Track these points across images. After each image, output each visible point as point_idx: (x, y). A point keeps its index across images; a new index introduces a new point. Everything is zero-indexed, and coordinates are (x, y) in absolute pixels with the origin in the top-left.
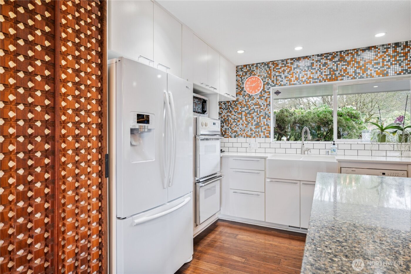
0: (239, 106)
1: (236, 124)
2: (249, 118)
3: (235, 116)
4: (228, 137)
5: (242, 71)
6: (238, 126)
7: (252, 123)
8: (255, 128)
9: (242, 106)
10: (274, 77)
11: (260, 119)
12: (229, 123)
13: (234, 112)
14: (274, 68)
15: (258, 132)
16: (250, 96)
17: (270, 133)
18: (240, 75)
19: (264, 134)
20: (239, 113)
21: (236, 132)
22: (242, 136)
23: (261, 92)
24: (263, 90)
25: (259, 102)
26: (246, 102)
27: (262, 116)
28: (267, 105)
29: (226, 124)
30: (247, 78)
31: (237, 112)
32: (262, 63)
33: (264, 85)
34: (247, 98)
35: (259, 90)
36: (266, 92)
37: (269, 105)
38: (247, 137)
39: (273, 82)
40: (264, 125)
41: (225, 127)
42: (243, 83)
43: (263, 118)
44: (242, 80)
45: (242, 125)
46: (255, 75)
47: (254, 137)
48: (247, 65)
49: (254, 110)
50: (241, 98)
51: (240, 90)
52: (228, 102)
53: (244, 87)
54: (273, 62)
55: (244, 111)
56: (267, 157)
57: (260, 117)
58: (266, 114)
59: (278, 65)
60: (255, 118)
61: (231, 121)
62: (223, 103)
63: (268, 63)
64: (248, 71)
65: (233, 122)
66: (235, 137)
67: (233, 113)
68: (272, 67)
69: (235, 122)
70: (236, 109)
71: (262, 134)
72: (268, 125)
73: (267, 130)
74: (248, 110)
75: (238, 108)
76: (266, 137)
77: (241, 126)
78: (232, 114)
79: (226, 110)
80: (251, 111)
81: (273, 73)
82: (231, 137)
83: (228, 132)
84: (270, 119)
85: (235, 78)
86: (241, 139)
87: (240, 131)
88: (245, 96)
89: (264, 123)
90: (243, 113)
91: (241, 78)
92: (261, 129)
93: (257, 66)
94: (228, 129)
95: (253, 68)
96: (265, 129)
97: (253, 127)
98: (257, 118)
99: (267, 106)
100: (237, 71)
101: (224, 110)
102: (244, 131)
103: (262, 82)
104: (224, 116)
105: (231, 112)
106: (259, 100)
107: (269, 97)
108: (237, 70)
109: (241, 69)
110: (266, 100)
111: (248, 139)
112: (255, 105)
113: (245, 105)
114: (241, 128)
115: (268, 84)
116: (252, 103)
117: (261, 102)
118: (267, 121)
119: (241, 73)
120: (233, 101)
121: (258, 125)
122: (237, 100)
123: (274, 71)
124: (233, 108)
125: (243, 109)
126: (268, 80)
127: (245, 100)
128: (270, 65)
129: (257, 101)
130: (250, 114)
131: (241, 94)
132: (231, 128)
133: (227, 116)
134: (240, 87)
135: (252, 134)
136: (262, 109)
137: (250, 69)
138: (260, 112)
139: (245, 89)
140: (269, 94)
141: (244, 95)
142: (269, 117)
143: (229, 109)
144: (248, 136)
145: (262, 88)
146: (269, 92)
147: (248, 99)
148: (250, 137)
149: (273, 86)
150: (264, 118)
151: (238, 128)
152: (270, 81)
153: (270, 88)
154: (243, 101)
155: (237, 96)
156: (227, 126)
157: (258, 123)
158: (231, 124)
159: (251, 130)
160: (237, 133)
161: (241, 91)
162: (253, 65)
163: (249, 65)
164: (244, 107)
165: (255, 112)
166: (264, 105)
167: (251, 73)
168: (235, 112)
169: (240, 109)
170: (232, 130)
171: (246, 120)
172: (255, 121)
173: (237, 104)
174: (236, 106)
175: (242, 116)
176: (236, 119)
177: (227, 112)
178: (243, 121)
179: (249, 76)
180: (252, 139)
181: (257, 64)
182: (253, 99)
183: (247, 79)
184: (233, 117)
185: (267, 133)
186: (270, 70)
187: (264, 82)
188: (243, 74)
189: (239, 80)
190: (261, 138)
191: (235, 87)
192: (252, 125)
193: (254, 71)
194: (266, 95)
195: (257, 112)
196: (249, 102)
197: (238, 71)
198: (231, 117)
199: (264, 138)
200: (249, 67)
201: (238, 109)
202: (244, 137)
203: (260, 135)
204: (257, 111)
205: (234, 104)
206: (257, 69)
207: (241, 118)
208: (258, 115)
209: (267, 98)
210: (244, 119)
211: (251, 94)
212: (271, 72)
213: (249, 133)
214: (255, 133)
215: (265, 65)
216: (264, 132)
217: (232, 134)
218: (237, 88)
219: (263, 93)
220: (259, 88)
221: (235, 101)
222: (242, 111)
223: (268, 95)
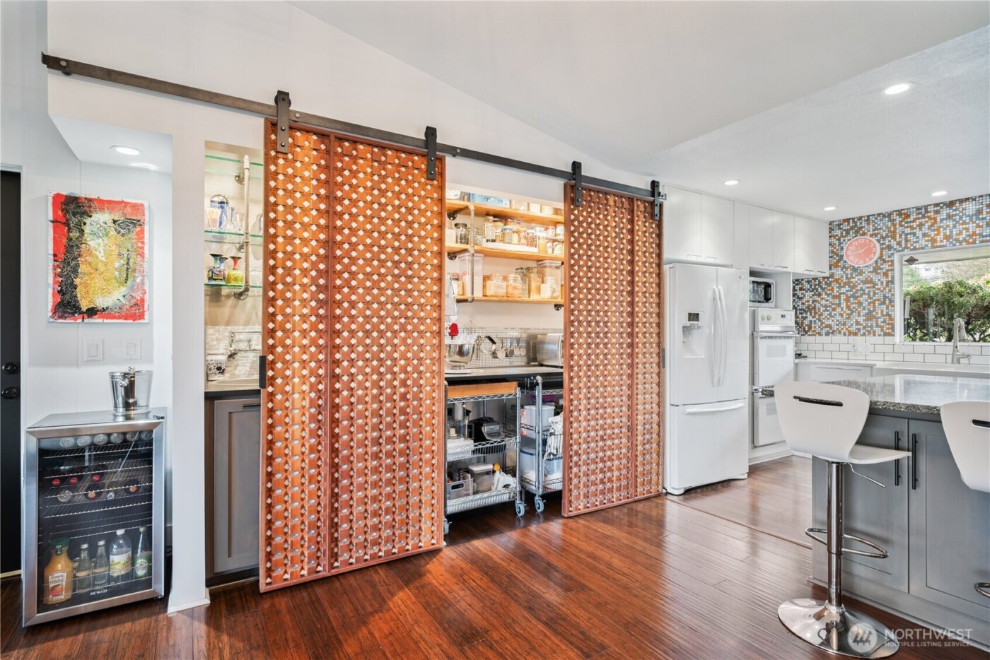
0: (835, 285)
1: (830, 315)
2: (853, 303)
3: (827, 301)
4: (814, 335)
5: (840, 228)
6: (833, 317)
7: (859, 313)
8: (864, 320)
9: (840, 284)
10: (901, 236)
11: (874, 306)
12: (815, 313)
13: (826, 294)
14: (901, 222)
15: (871, 327)
16: (854, 269)
17: (893, 329)
18: (837, 235)
19: (882, 330)
20: (834, 297)
21: (829, 326)
22: (840, 332)
23: (876, 262)
24: (881, 257)
25: (872, 279)
26: (847, 278)
27: (878, 300)
28: (888, 282)
29: (811, 314)
30: (849, 240)
31: (830, 294)
32: (879, 215)
33: (882, 249)
34: (849, 271)
35: (871, 259)
36: (885, 261)
37: (892, 282)
38: (849, 335)
39: (899, 244)
40: (883, 315)
41: (810, 318)
42: (842, 248)
43: (879, 304)
44: (840, 244)
45: (841, 315)
46: (864, 234)
47: (864, 334)
48: (849, 219)
49: (864, 291)
50: (838, 272)
51: (836, 259)
52: (815, 279)
53: (843, 256)
54: (900, 213)
55: (843, 293)
56: (875, 365)
57: (874, 303)
58: (885, 297)
59: (908, 216)
60: (865, 304)
61: (819, 310)
62: (806, 282)
63: (890, 215)
64: (852, 228)
65: (824, 311)
66: (827, 334)
67: (824, 296)
68: (898, 219)
69: (828, 311)
70: (829, 290)
71: (878, 330)
72: (890, 316)
73: (889, 324)
74: (851, 291)
75: (833, 288)
76: (886, 334)
77: (838, 317)
78: (822, 299)
79: (812, 291)
80: (857, 291)
81: (899, 230)
82: (820, 334)
83: (815, 327)
84: (893, 306)
85: (827, 241)
86: (838, 339)
87: (837, 325)
88: (847, 269)
89: (882, 311)
90: (843, 297)
91: (839, 240)
92: (877, 322)
93: (868, 220)
94: (815, 321)
95: (861, 223)
96: (884, 322)
97: (861, 319)
98: (869, 304)
99: (887, 285)
100: (831, 230)
101: (807, 292)
102: (844, 324)
103: (878, 245)
104: (808, 301)
105: (819, 295)
106: (873, 276)
107: (893, 270)
108: (830, 228)
109: (839, 225)
110: (886, 274)
111: (851, 338)
112: (865, 282)
113: (845, 284)
114: (837, 321)
115: (889, 247)
116: (859, 279)
117: (875, 278)
118: (887, 308)
119: (838, 232)
120: (824, 278)
121: (869, 316)
122: (832, 276)
123: (901, 225)
124: (823, 289)
125: (843, 290)
126: (890, 241)
127: (847, 275)
128: (894, 216)
129: (869, 277)
130: (855, 298)
131: (839, 266)
132: (819, 320)
133: (813, 301)
134: (837, 255)
135: (859, 330)
136: (879, 289)
137: (856, 226)
138: (875, 294)
139: (845, 258)
140: (892, 265)
141: (844, 267)
142: (891, 301)
143: (817, 290)
144: (850, 333)
145: (878, 255)
146: (892, 261)
147: (851, 274)
148: (855, 334)
149: (899, 251)
150: (883, 303)
151: (833, 321)
152: (894, 243)
153: (893, 254)
154: (842, 277)
155: (830, 269)
156: (813, 317)
157: (870, 312)
158: (821, 314)
159: (858, 323)
160: (831, 328)
161: (838, 261)
162: (860, 218)
163: (853, 219)
164: (844, 287)
165: (864, 294)
166: (882, 283)
167: (858, 231)
168: (828, 295)
169: (835, 290)
170: (822, 323)
171: (848, 307)
172: (864, 309)
173: (831, 282)
174: (829, 285)
175: (840, 301)
176: (830, 307)
177: (813, 295)
178: (842, 309)
179: (853, 237)
180: (859, 339)
181: (868, 216)
182: (861, 273)
183: (849, 242)
184: (824, 302)
185: (888, 329)
186: (895, 225)
187: (883, 244)
188: (842, 234)
189: (835, 244)
190: (877, 337)
191: (827, 255)
192: (859, 315)
193: (862, 227)
194: (886, 267)
195: (869, 294)
196: (854, 278)
197: (833, 230)
198: (819, 303)
199: (882, 337)
200: (854, 221)
201: (832, 290)
202: (845, 334)
203: (874, 332)
204: (869, 292)
205: (826, 283)
206: (868, 224)
207: (839, 305)
208: (871, 298)
209: (888, 270)
210: (844, 305)
211: (856, 266)
212: (895, 228)
213: (853, 329)
214: (864, 328)
215: (884, 216)
216: (882, 327)
217: (822, 329)
218: (830, 257)
219: (880, 262)
220: (872, 256)
221: (828, 278)
222: (840, 294)
223: (890, 266)
